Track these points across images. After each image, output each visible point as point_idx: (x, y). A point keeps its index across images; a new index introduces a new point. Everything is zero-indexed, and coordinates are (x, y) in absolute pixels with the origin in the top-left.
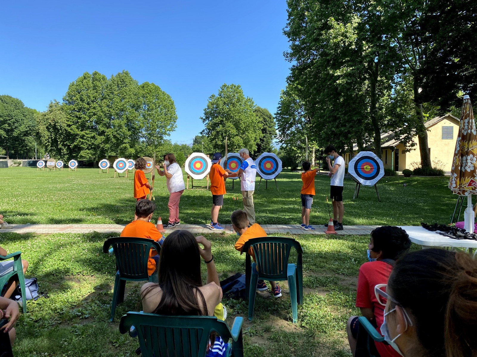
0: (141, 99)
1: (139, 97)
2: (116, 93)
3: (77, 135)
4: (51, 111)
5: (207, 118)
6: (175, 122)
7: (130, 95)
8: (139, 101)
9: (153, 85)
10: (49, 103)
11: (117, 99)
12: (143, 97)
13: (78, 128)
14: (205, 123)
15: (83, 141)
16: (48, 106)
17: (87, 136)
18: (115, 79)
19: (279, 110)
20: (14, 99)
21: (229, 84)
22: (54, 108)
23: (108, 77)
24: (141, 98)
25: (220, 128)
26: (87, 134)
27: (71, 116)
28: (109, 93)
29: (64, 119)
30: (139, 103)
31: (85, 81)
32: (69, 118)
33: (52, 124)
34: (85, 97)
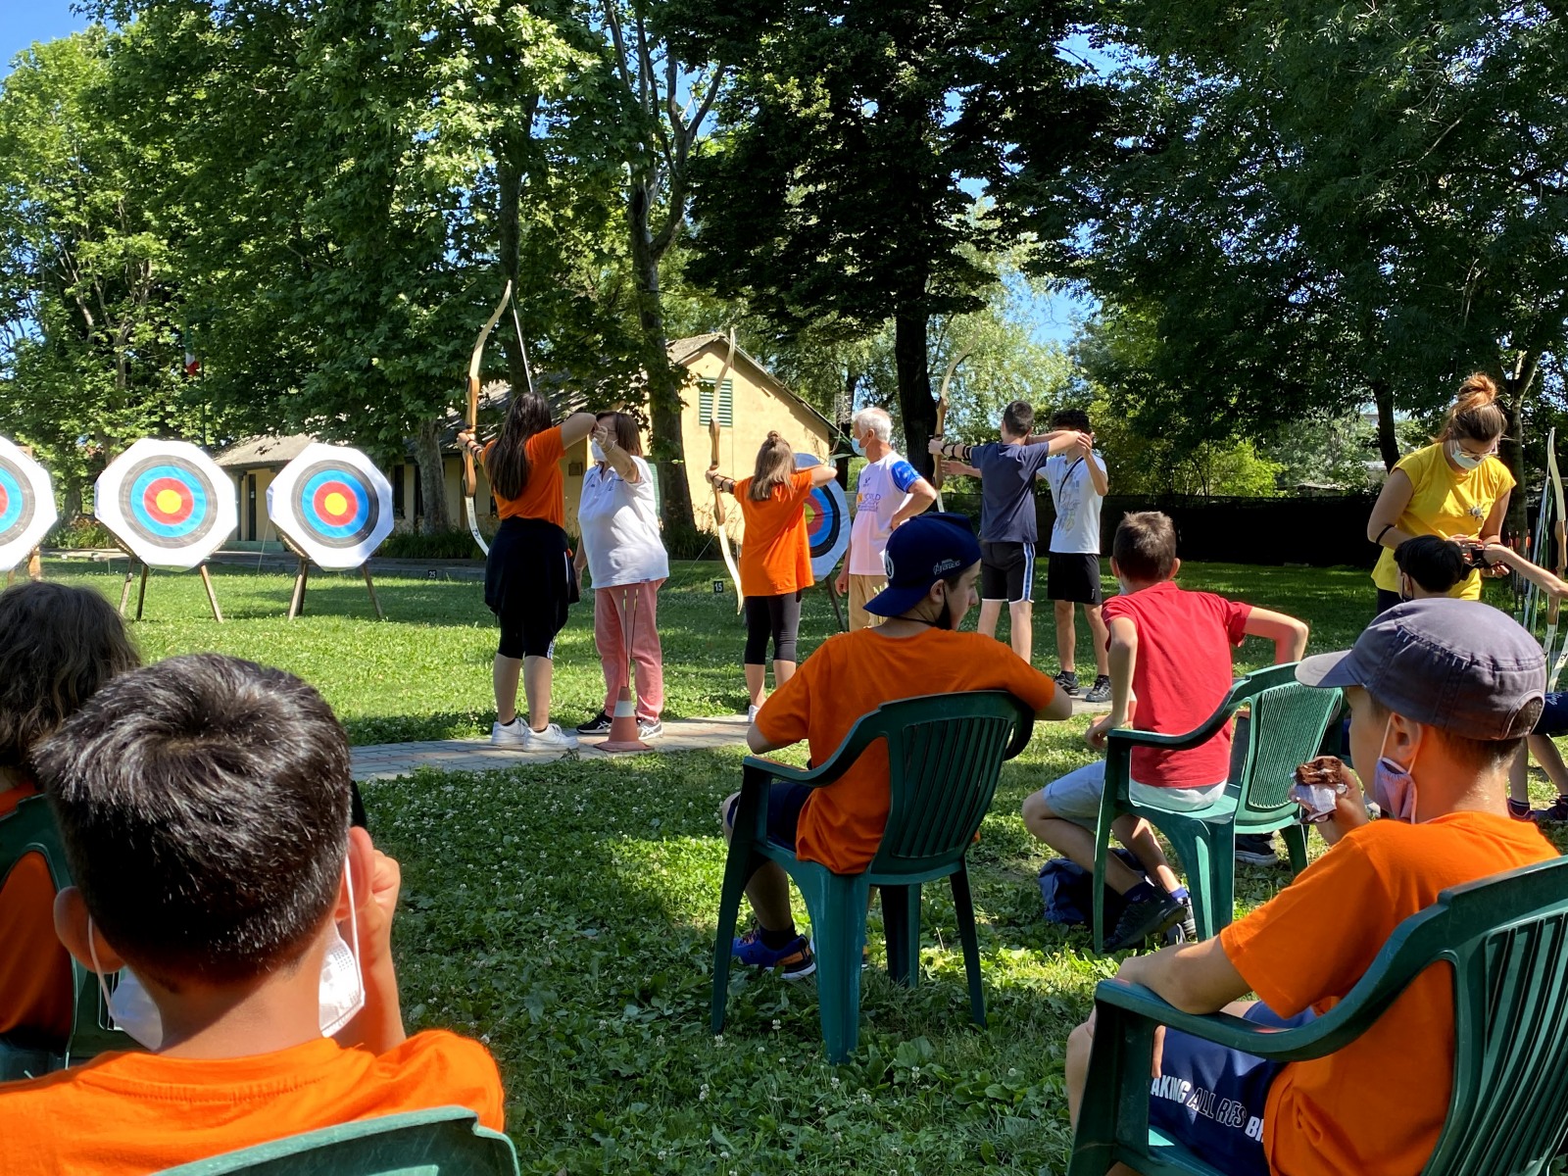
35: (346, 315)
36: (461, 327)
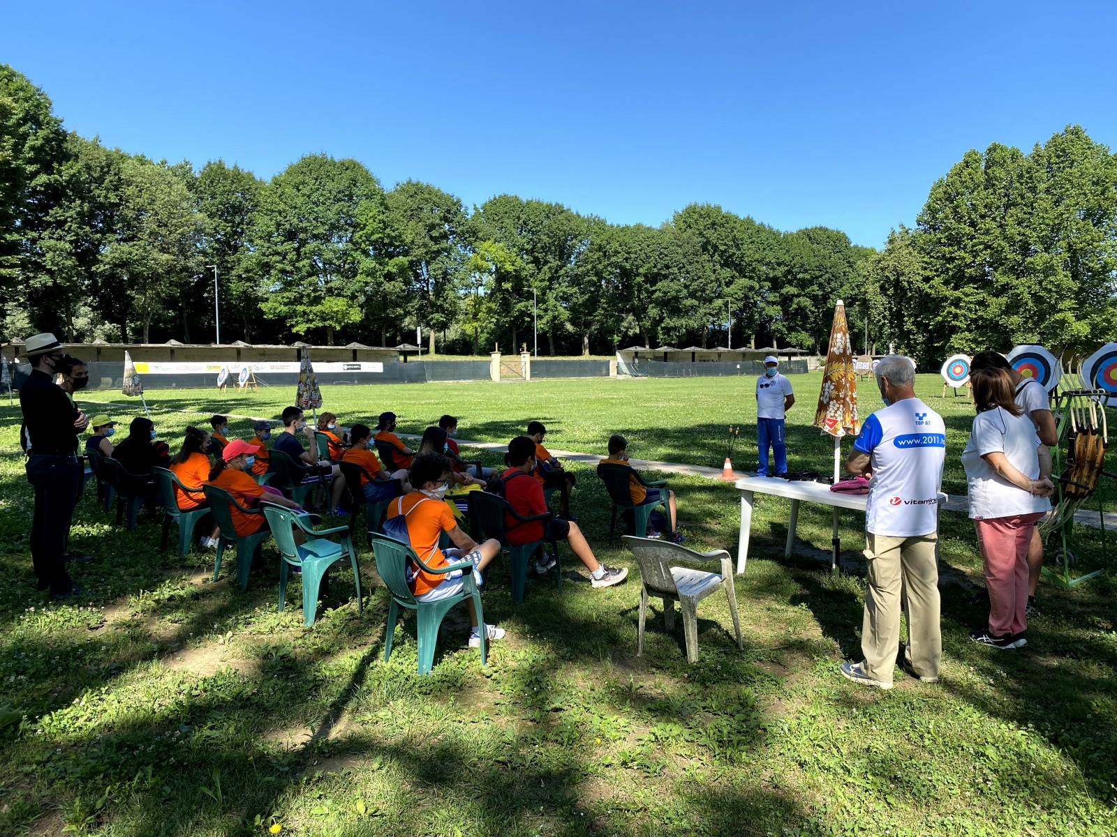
10: (889, 232)
13: (946, 283)
15: (958, 311)
16: (887, 240)
17: (967, 299)
18: (1044, 152)
22: (898, 243)
23: (1027, 151)
26: (968, 295)
27: (932, 257)
29: (917, 266)
32: (926, 263)
33: (892, 279)
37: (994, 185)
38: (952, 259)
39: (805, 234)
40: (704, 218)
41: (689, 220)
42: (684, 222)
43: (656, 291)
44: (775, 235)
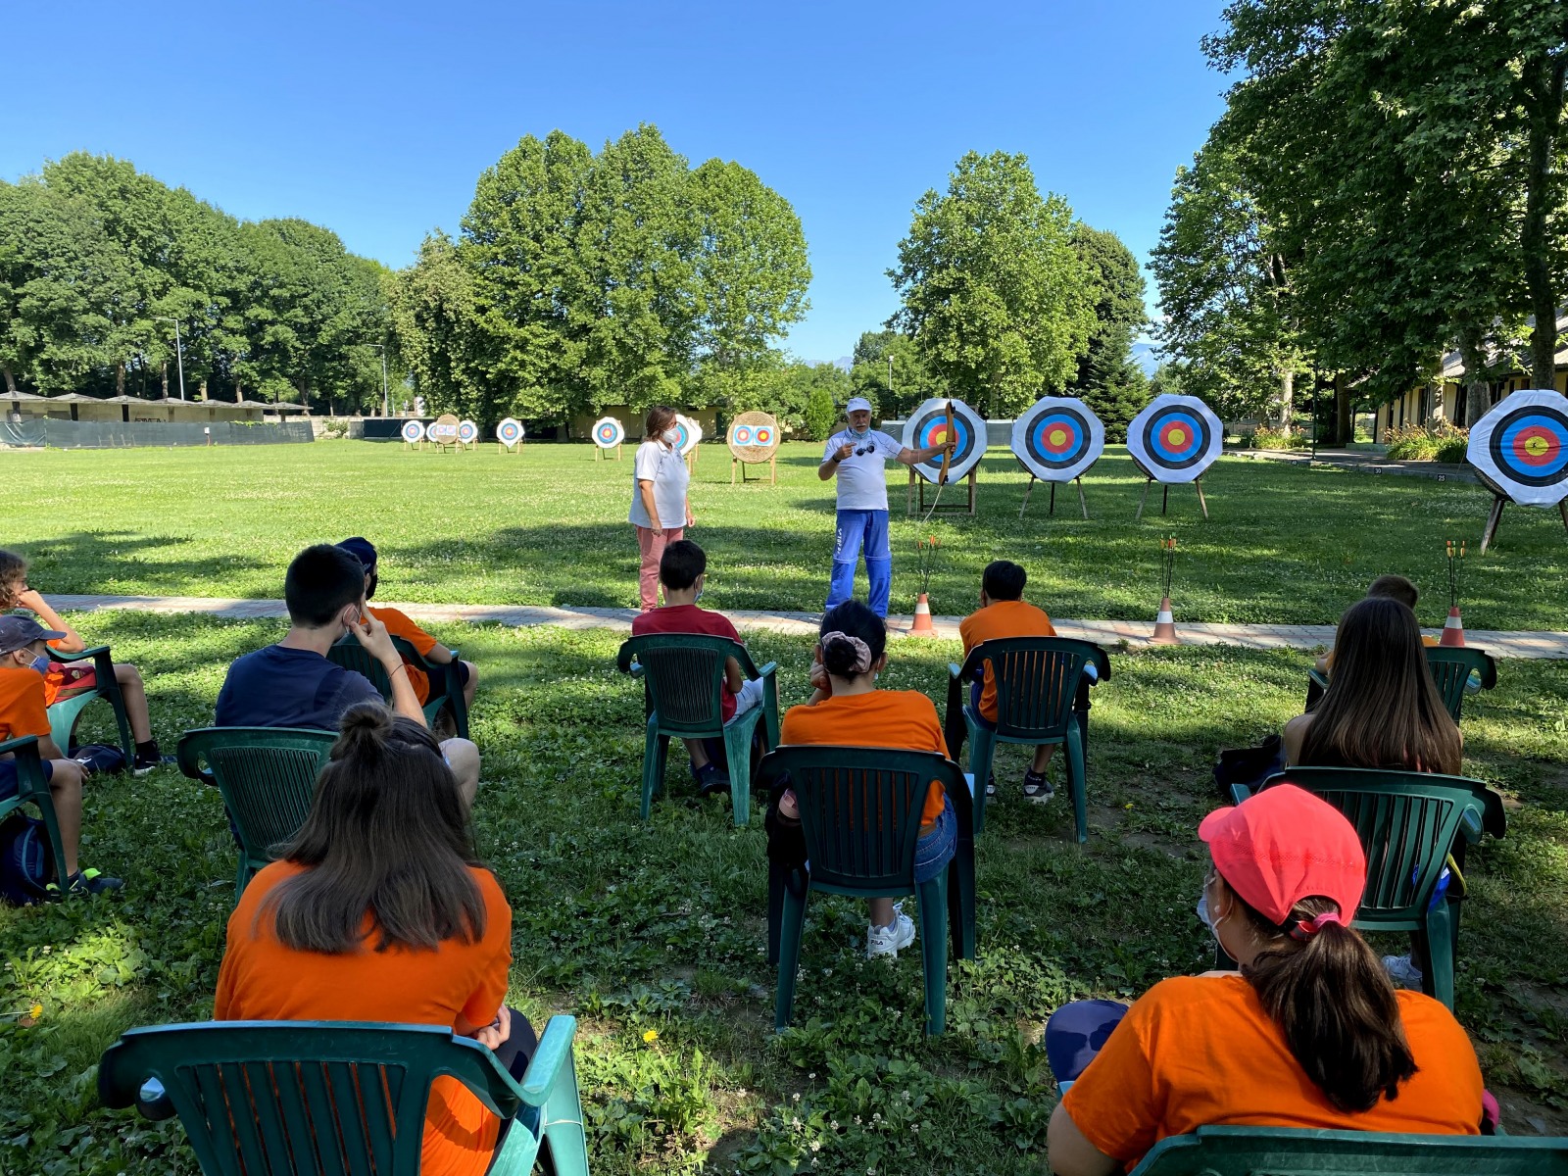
0: (699, 217)
1: (692, 211)
2: (620, 199)
3: (507, 339)
4: (427, 266)
5: (910, 272)
6: (805, 289)
7: (662, 205)
8: (691, 225)
9: (737, 168)
10: (423, 239)
11: (624, 220)
12: (705, 208)
13: (507, 318)
14: (901, 291)
15: (525, 357)
16: (420, 249)
17: (536, 341)
18: (618, 154)
19: (1168, 239)
20: (317, 229)
21: (985, 152)
22: (435, 255)
23: (596, 151)
24: (697, 212)
25: (952, 306)
26: (536, 336)
27: (487, 278)
28: (599, 202)
29: (467, 290)
30: (692, 231)
31: (525, 164)
32: (479, 286)
33: (432, 305)
34: (525, 217)
35: (1372, 270)
36: (1459, 273)
37: (559, 188)
38: (513, 285)
39: (273, 227)
40: (106, 179)
41: (76, 178)
42: (68, 180)
43: (24, 296)
44: (230, 223)
